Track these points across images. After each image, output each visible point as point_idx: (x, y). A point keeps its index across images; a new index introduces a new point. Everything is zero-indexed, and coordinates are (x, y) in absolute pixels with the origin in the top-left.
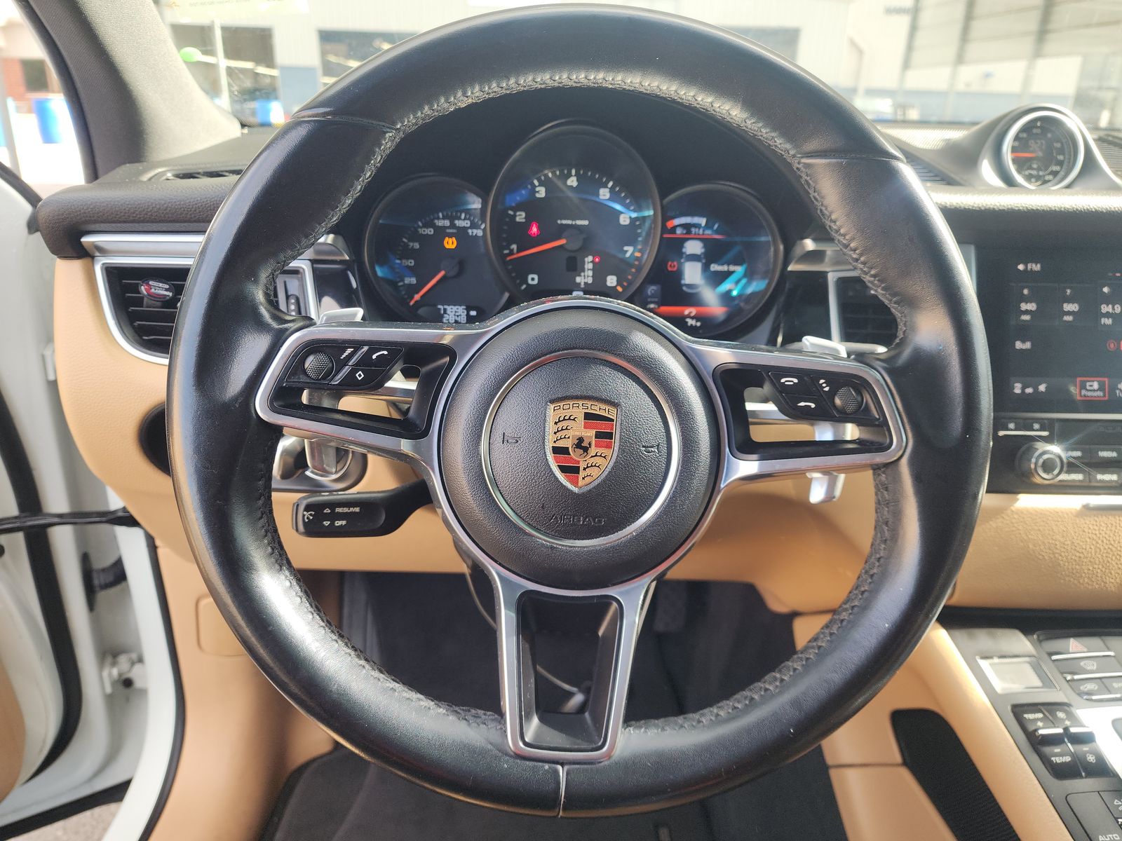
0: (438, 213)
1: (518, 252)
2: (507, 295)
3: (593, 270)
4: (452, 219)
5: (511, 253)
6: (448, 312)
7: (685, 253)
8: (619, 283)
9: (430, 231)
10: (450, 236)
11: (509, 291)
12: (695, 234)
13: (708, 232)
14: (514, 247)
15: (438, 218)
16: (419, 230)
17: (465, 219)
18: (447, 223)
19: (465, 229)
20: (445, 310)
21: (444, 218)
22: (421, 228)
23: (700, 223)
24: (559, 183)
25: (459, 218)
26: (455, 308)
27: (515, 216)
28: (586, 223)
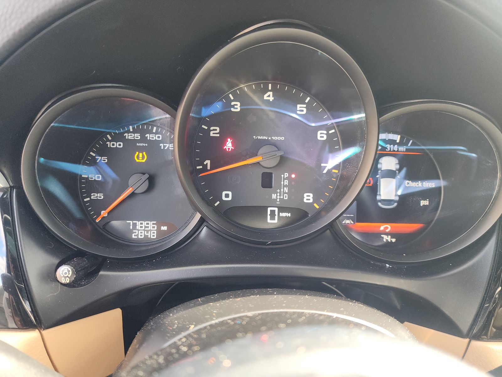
0: (128, 127)
1: (212, 168)
2: (198, 216)
3: (289, 186)
4: (143, 133)
5: (205, 169)
6: (137, 227)
7: (380, 169)
8: (315, 200)
9: (119, 145)
10: (141, 149)
11: (201, 212)
12: (390, 151)
13: (403, 149)
14: (208, 162)
15: (129, 132)
16: (108, 143)
17: (157, 133)
18: (137, 136)
19: (157, 142)
20: (135, 225)
21: (134, 131)
22: (110, 141)
23: (395, 139)
24: (255, 98)
25: (151, 132)
26: (145, 223)
27: (209, 131)
28: (283, 138)
